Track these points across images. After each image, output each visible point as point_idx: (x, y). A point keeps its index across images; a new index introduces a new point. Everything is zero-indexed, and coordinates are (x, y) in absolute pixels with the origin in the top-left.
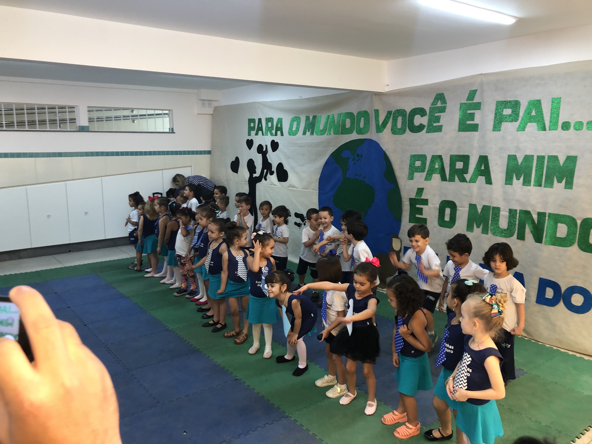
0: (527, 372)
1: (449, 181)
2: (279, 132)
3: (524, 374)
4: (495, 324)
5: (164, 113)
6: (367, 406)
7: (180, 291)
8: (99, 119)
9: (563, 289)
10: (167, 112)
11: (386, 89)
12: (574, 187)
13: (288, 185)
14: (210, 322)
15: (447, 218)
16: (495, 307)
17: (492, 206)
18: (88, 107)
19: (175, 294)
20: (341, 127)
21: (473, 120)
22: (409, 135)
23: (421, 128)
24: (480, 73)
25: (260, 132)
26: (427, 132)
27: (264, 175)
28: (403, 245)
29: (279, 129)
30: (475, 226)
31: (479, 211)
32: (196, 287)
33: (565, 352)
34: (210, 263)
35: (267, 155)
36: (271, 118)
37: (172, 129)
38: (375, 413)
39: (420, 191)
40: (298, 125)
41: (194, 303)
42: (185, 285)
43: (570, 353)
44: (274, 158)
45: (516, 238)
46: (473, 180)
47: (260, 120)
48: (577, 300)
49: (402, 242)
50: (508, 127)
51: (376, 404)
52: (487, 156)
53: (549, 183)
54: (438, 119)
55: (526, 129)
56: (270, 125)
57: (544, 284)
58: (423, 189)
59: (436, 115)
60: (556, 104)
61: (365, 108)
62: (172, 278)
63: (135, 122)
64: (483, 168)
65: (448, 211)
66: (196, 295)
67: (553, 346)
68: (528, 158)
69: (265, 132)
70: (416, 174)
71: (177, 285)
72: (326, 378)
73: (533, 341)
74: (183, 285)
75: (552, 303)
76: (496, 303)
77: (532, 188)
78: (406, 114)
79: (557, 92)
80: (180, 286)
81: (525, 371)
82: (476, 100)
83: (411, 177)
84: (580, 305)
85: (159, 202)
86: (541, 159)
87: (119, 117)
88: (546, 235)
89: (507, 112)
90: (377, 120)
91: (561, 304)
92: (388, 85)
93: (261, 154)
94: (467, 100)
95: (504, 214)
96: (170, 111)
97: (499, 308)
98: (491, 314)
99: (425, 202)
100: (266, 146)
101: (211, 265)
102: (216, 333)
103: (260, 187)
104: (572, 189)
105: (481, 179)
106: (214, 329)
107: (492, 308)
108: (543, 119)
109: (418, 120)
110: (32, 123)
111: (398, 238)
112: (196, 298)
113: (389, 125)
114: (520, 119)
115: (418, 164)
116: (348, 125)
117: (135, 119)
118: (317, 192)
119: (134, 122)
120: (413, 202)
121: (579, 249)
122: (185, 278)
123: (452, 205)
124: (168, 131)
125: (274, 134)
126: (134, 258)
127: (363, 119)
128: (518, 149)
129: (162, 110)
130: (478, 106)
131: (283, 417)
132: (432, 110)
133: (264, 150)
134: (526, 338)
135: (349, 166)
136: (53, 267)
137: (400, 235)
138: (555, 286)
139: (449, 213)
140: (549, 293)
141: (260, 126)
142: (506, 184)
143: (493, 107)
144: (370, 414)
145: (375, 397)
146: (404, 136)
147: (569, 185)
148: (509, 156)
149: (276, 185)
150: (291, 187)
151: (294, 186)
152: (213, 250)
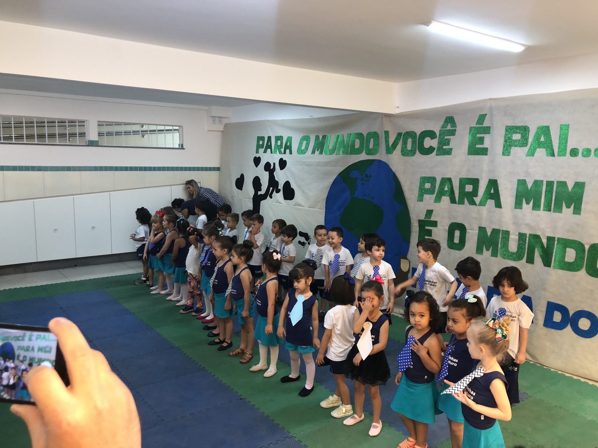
0: (531, 396)
1: (458, 204)
2: (288, 151)
3: (528, 397)
4: (501, 348)
5: (174, 128)
6: (371, 427)
7: (186, 308)
8: (109, 134)
9: (571, 313)
10: (177, 128)
11: (396, 111)
12: (582, 213)
13: (294, 203)
14: (216, 341)
15: (456, 240)
16: (499, 331)
17: (502, 229)
18: (98, 121)
19: (182, 311)
20: (349, 147)
21: (482, 144)
22: (418, 157)
23: (431, 150)
24: (489, 98)
25: (269, 150)
26: (437, 155)
27: (269, 193)
28: (412, 266)
29: (288, 147)
30: (484, 249)
31: (489, 234)
32: (202, 305)
33: (570, 377)
34: (214, 281)
35: (275, 173)
36: (281, 136)
37: (182, 145)
38: (379, 434)
39: (430, 213)
40: (308, 144)
41: (201, 321)
42: (190, 302)
43: (575, 377)
44: (281, 177)
45: (525, 262)
46: (482, 203)
47: (269, 138)
48: (584, 324)
49: (411, 263)
50: (518, 152)
51: (381, 425)
52: (496, 180)
53: (559, 209)
54: (448, 142)
55: (535, 155)
56: (279, 143)
57: (552, 307)
58: (432, 211)
59: (446, 137)
60: (565, 130)
61: (375, 129)
62: (179, 295)
63: (145, 137)
64: (492, 191)
65: (457, 233)
66: (203, 312)
67: (558, 370)
68: (537, 183)
69: (274, 150)
70: (425, 195)
71: (183, 302)
72: (331, 398)
73: (538, 365)
74: (188, 302)
75: (560, 326)
76: (500, 327)
77: (542, 213)
78: (416, 136)
79: (565, 119)
80: (186, 303)
81: (530, 395)
82: (486, 124)
83: (420, 198)
84: (587, 330)
85: (168, 218)
86: (550, 184)
87: (129, 132)
88: (555, 259)
89: (517, 137)
90: (387, 142)
91: (569, 328)
92: (399, 107)
93: (268, 172)
94: (476, 124)
95: (513, 239)
96: (181, 128)
97: (503, 332)
98: (496, 338)
99: (435, 224)
100: (274, 164)
101: (215, 283)
102: (222, 352)
103: (265, 204)
104: (580, 214)
105: (491, 203)
106: (220, 347)
107: (496, 333)
108: (552, 146)
109: (428, 143)
110: (41, 136)
111: (406, 258)
112: (202, 315)
113: (399, 147)
114: (529, 144)
115: (428, 186)
116: (357, 146)
117: (144, 134)
118: (324, 211)
119: (143, 136)
120: (422, 224)
121: (587, 274)
122: (192, 295)
123: (462, 228)
124: (178, 147)
125: (283, 152)
126: (141, 274)
127: (372, 140)
128: (527, 173)
129: (173, 126)
130: (487, 130)
131: (288, 437)
132: (442, 133)
133: (272, 168)
134: (531, 362)
135: (357, 187)
136: (59, 281)
137: (409, 256)
138: (563, 310)
139: (459, 235)
140: (557, 317)
141: (269, 144)
142: (516, 208)
143: (503, 132)
144: (374, 435)
145: (380, 418)
146: (414, 158)
147: (577, 210)
148: (519, 180)
149: (282, 203)
150: (297, 206)
151: (301, 204)
152: (219, 268)
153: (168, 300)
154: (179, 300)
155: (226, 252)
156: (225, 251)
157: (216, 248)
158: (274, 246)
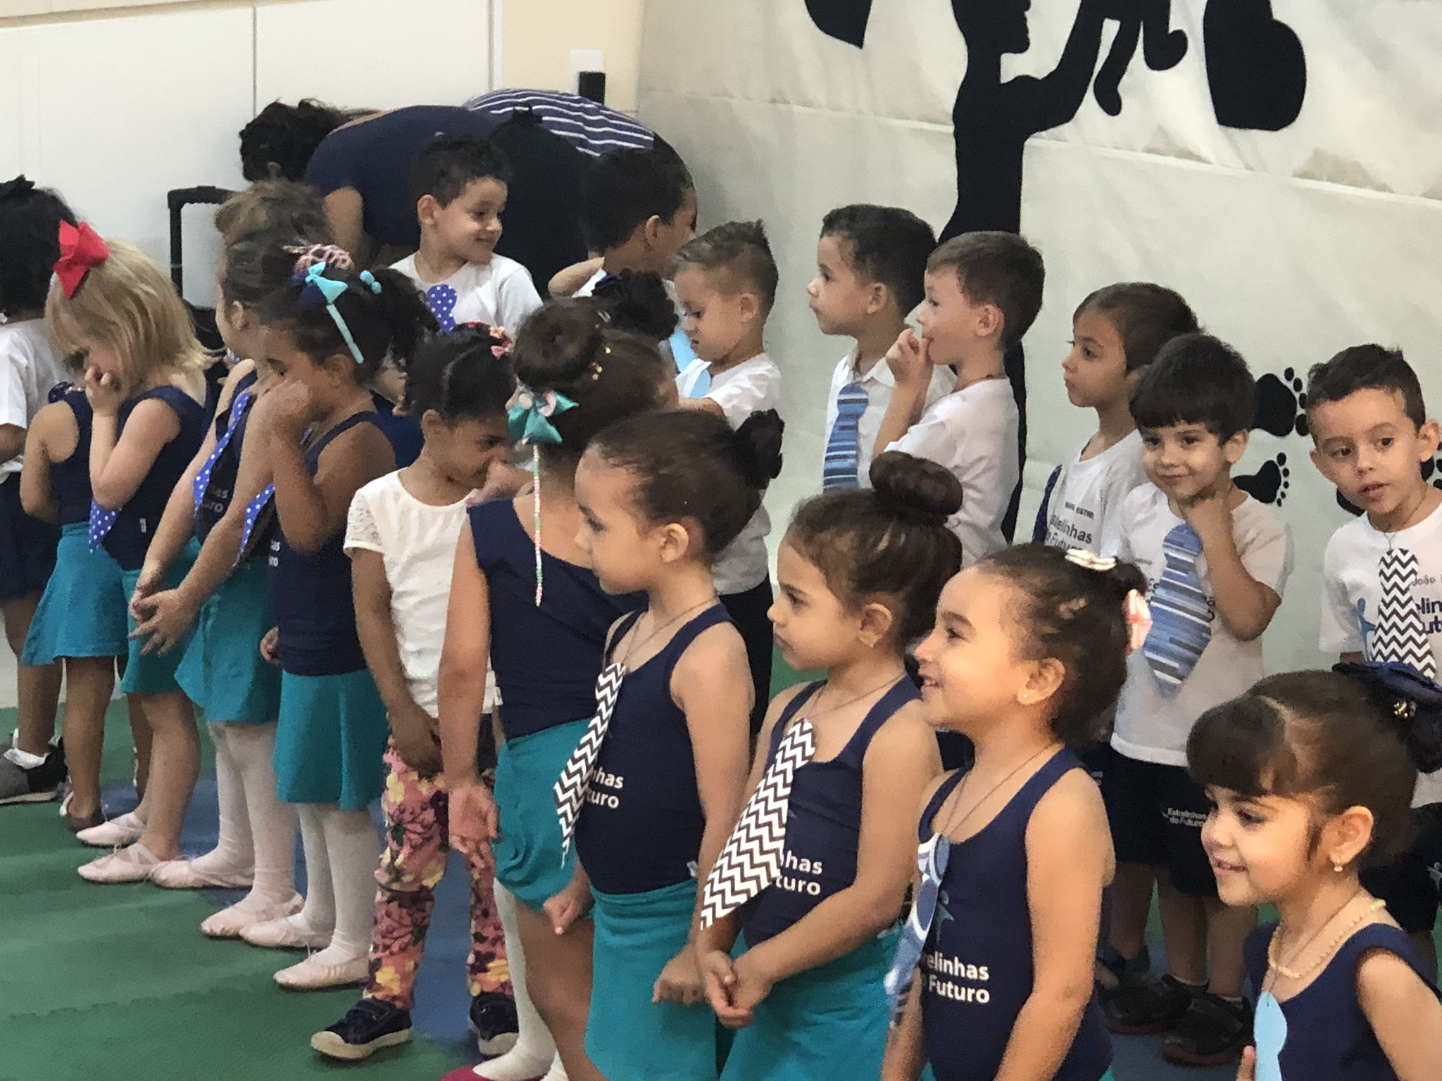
7: (358, 1014)
13: (1300, 160)
27: (1098, 68)
34: (595, 786)
62: (297, 898)
71: (333, 963)
80: (358, 975)
101: (599, 799)
103: (1059, 165)
149: (1205, 151)
150: (1331, 180)
151: (1357, 165)
152: (629, 679)
153: (213, 937)
154: (306, 943)
155: (682, 550)
156: (671, 539)
157: (602, 516)
158: (1080, 511)
